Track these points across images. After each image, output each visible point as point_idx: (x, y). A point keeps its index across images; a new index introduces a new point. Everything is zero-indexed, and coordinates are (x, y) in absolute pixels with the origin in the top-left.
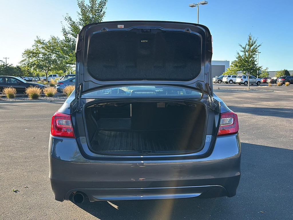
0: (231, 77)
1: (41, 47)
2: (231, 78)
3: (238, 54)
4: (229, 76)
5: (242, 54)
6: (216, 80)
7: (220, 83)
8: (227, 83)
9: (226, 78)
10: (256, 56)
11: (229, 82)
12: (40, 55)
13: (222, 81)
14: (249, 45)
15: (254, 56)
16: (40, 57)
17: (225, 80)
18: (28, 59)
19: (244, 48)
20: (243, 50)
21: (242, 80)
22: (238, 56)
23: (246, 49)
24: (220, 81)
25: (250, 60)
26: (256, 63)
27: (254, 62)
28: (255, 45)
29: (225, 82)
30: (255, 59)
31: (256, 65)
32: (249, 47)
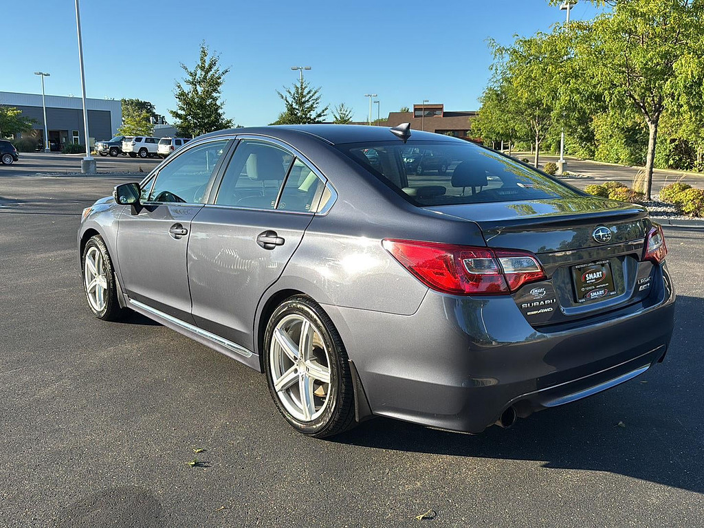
0: (143, 140)
2: (142, 144)
3: (179, 87)
4: (138, 140)
5: (187, 88)
6: (106, 149)
7: (116, 156)
8: (132, 154)
9: (131, 143)
10: (218, 94)
11: (139, 153)
13: (119, 151)
14: (202, 68)
15: (214, 94)
17: (127, 147)
19: (191, 74)
20: (190, 78)
21: (172, 148)
22: (178, 91)
23: (197, 77)
24: (116, 150)
25: (208, 103)
26: (220, 111)
27: (217, 110)
28: (215, 68)
29: (129, 153)
30: (218, 103)
31: (220, 115)
32: (203, 73)
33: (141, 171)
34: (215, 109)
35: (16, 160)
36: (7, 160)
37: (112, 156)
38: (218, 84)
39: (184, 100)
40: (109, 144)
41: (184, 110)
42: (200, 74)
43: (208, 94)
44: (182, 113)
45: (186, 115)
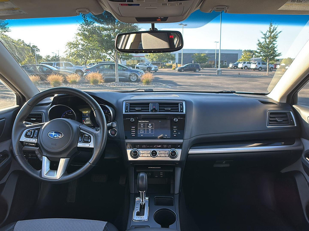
2: (246, 64)
3: (259, 40)
4: (244, 63)
5: (262, 41)
7: (236, 69)
8: (242, 68)
9: (242, 64)
10: (276, 42)
11: (244, 68)
13: (237, 67)
14: (270, 32)
17: (240, 66)
20: (264, 36)
21: (256, 66)
22: (258, 42)
23: (267, 36)
24: (236, 67)
25: (270, 46)
26: (276, 49)
27: (274, 49)
28: (276, 31)
29: (241, 68)
30: (275, 46)
31: (275, 51)
32: (270, 34)
33: (239, 74)
34: (273, 48)
35: (200, 70)
36: (197, 70)
37: (235, 69)
38: (276, 38)
39: (260, 46)
40: (234, 65)
41: (259, 49)
42: (268, 34)
43: (271, 42)
44: (259, 51)
45: (260, 52)
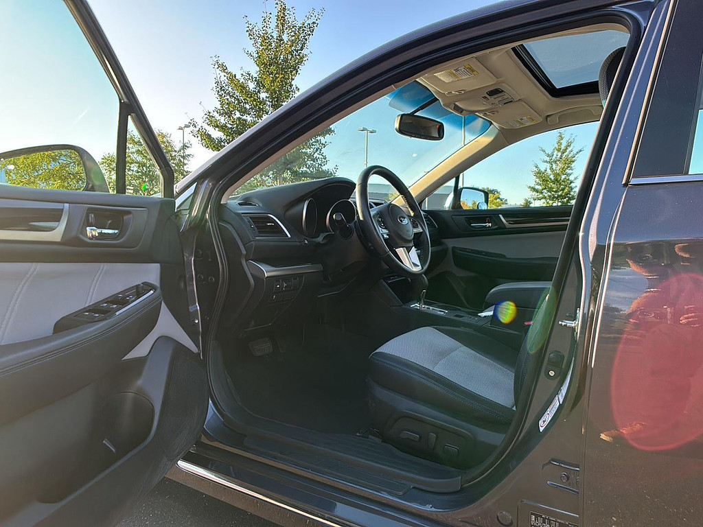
1: (134, 150)
3: (537, 167)
5: (544, 167)
12: (132, 165)
14: (559, 150)
15: (568, 171)
16: (133, 171)
18: (108, 173)
19: (548, 156)
20: (548, 159)
22: (536, 170)
23: (554, 158)
28: (570, 149)
32: (559, 154)
38: (572, 162)
39: (541, 177)
42: (556, 154)
44: (539, 187)
45: (542, 189)
